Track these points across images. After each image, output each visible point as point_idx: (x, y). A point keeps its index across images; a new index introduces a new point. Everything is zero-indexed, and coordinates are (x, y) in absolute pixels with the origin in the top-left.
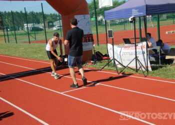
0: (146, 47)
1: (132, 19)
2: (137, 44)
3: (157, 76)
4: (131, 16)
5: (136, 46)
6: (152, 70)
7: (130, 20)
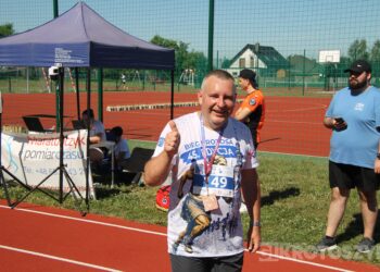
0: (85, 141)
1: (55, 71)
2: (65, 134)
3: (111, 215)
4: (53, 63)
5: (62, 138)
6: (98, 198)
7: (51, 72)
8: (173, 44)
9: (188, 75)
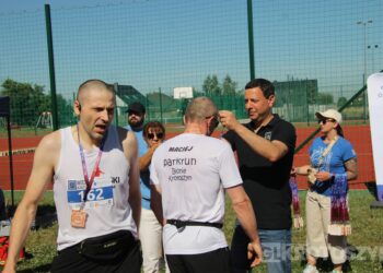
8: (28, 88)
9: (46, 117)
